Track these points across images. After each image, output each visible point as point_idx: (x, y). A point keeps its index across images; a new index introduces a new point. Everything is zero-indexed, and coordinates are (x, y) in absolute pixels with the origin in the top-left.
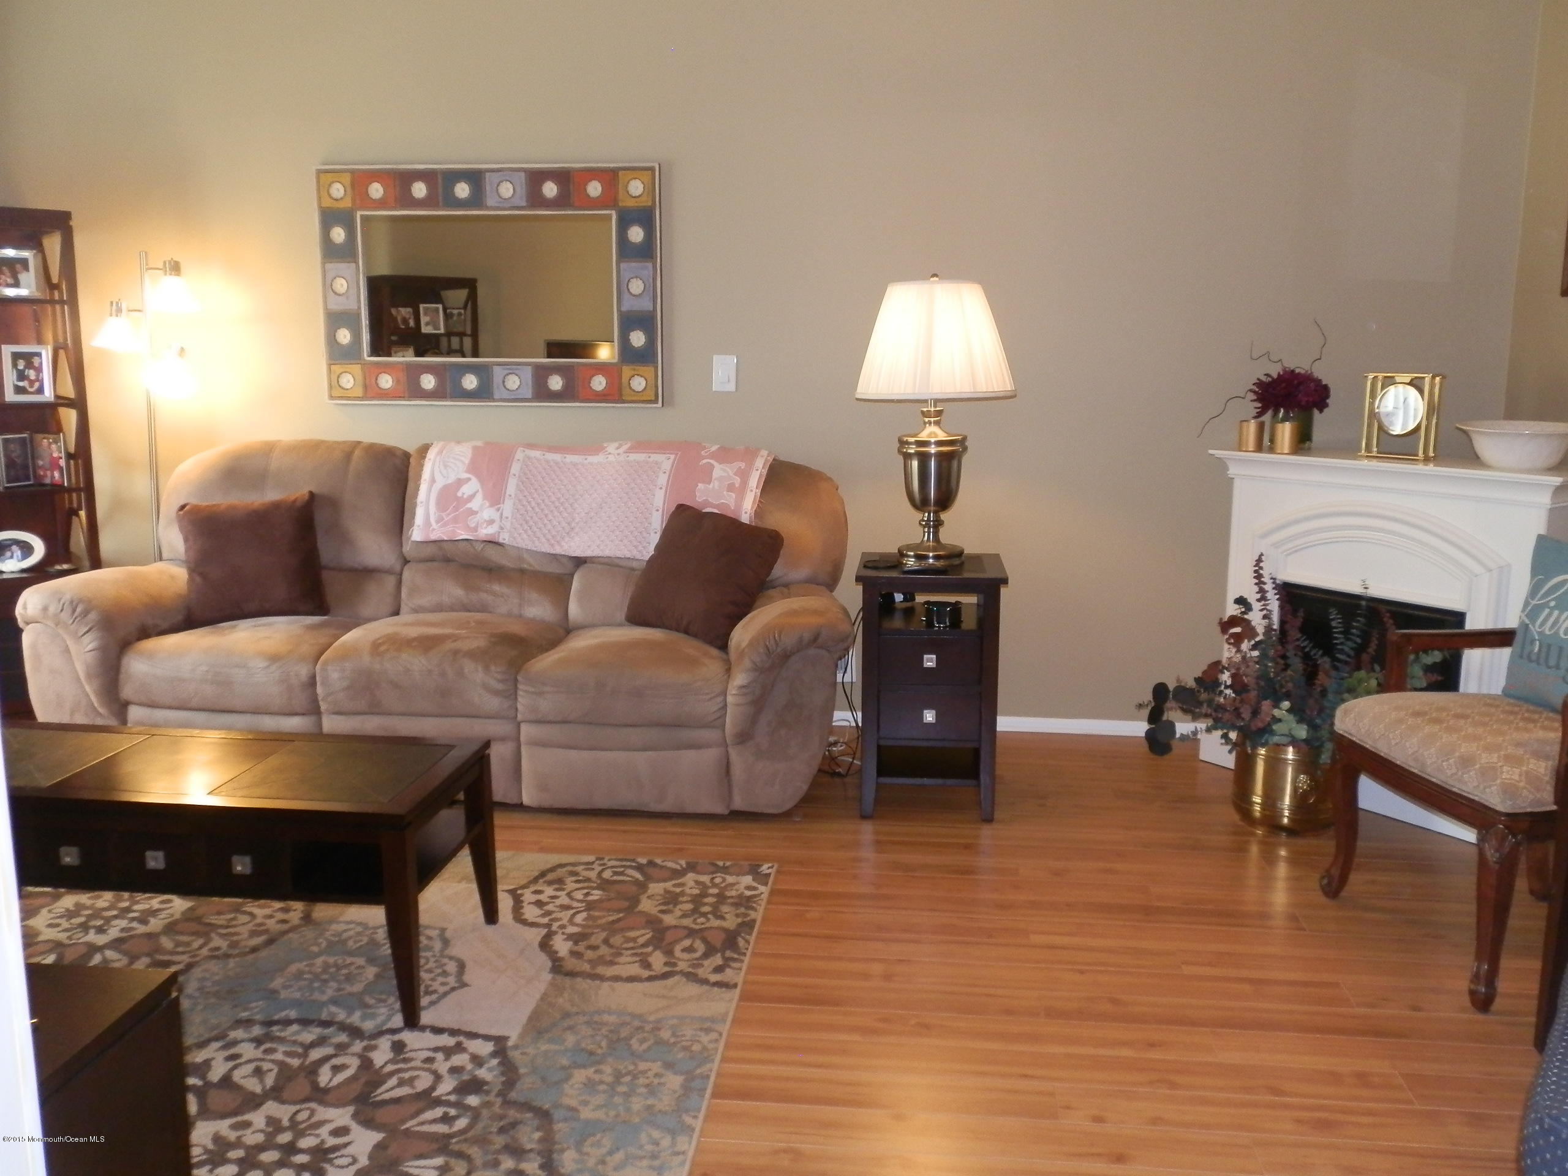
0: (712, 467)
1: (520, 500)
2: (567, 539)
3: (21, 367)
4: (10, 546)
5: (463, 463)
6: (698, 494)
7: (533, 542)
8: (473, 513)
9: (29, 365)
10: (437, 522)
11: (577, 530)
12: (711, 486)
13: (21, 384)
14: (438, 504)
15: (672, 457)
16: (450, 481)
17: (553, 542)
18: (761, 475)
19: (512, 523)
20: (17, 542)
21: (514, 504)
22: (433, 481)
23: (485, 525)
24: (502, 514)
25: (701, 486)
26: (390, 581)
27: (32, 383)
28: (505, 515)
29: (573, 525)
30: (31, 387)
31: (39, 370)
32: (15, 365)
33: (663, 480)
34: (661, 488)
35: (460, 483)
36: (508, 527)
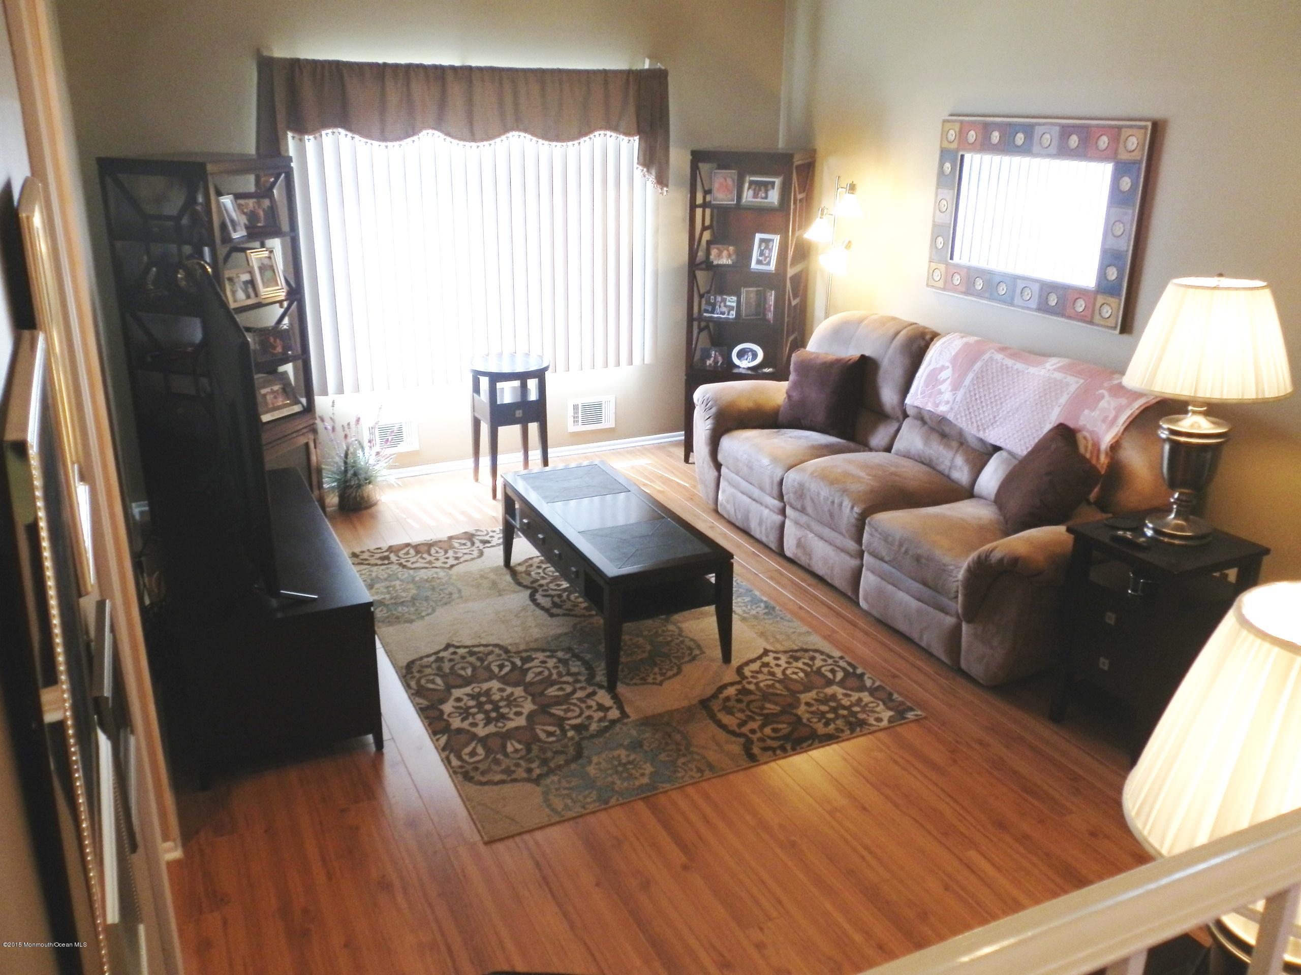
0: (1103, 397)
1: (970, 392)
2: (991, 428)
3: (763, 248)
4: (748, 352)
5: (951, 354)
6: (1082, 418)
7: (968, 425)
8: (940, 393)
9: (767, 247)
10: (921, 394)
11: (998, 423)
12: (1093, 414)
13: (761, 258)
14: (925, 381)
15: (1082, 381)
16: (938, 366)
17: (981, 428)
18: (1132, 414)
19: (959, 407)
20: (752, 350)
21: (965, 393)
22: (929, 364)
23: (943, 404)
24: (955, 398)
25: (1086, 412)
26: (895, 426)
27: (766, 258)
28: (957, 399)
29: (997, 419)
30: (765, 261)
31: (771, 250)
32: (760, 246)
33: (1064, 399)
34: (1059, 406)
35: (943, 368)
36: (956, 409)
